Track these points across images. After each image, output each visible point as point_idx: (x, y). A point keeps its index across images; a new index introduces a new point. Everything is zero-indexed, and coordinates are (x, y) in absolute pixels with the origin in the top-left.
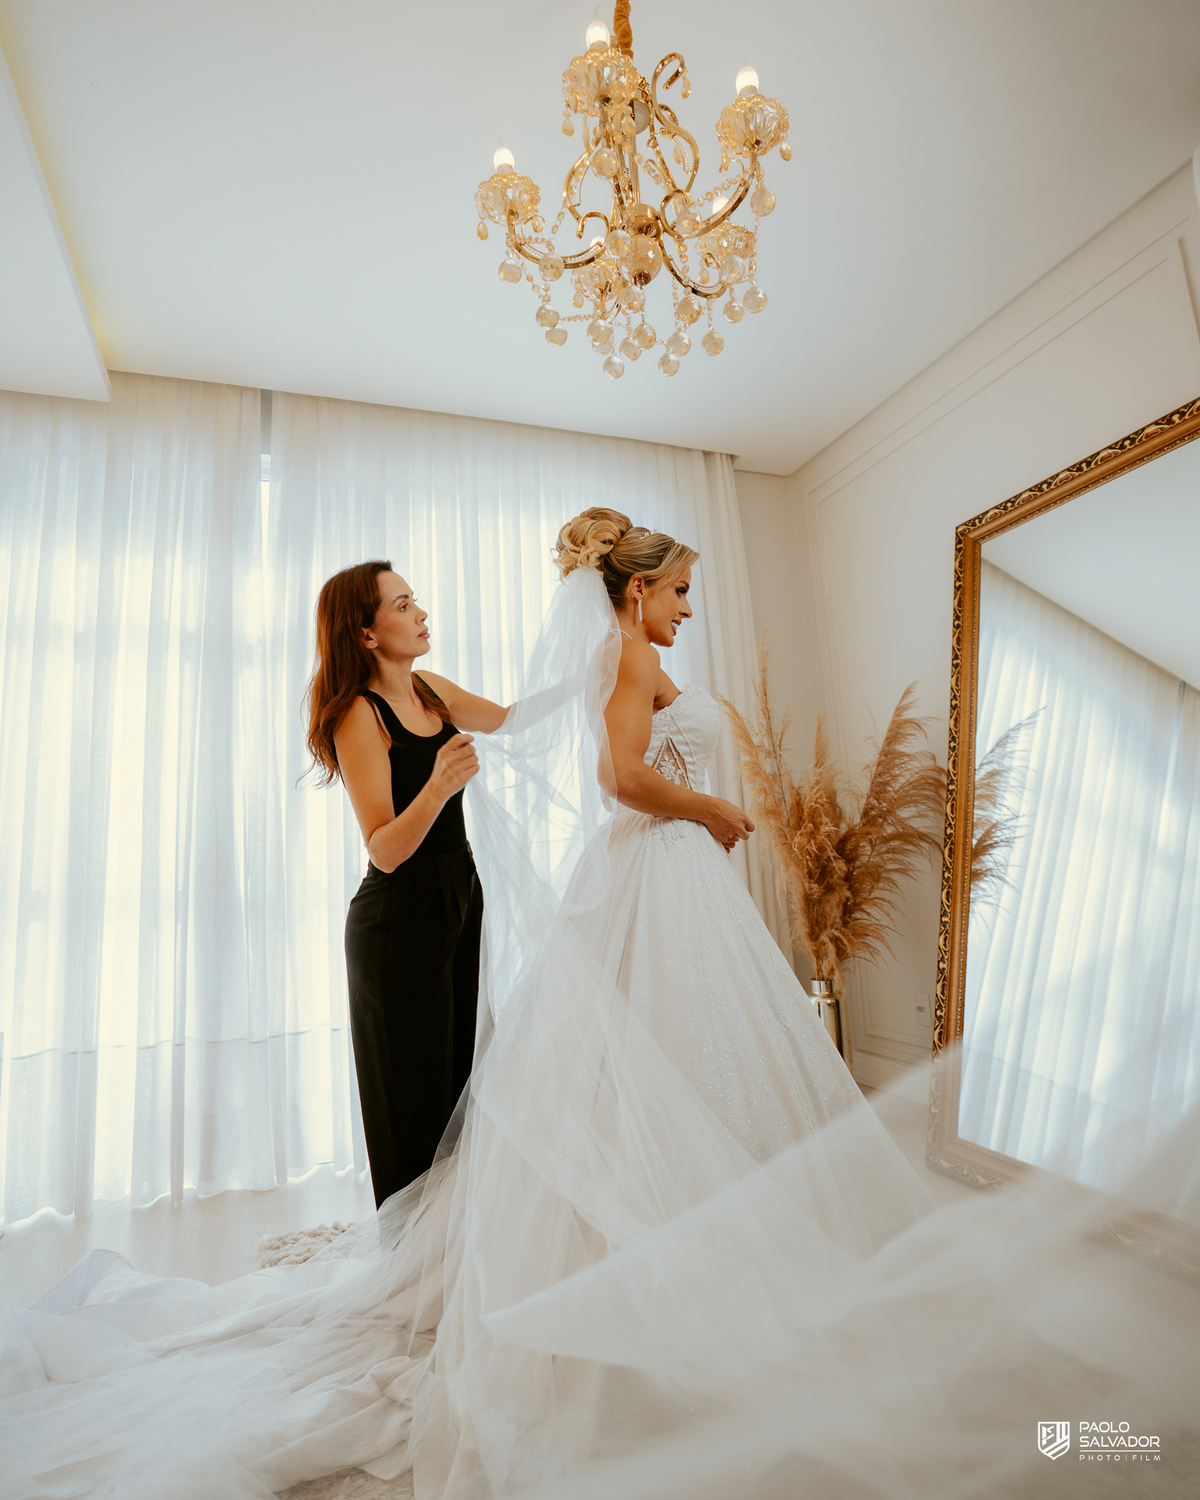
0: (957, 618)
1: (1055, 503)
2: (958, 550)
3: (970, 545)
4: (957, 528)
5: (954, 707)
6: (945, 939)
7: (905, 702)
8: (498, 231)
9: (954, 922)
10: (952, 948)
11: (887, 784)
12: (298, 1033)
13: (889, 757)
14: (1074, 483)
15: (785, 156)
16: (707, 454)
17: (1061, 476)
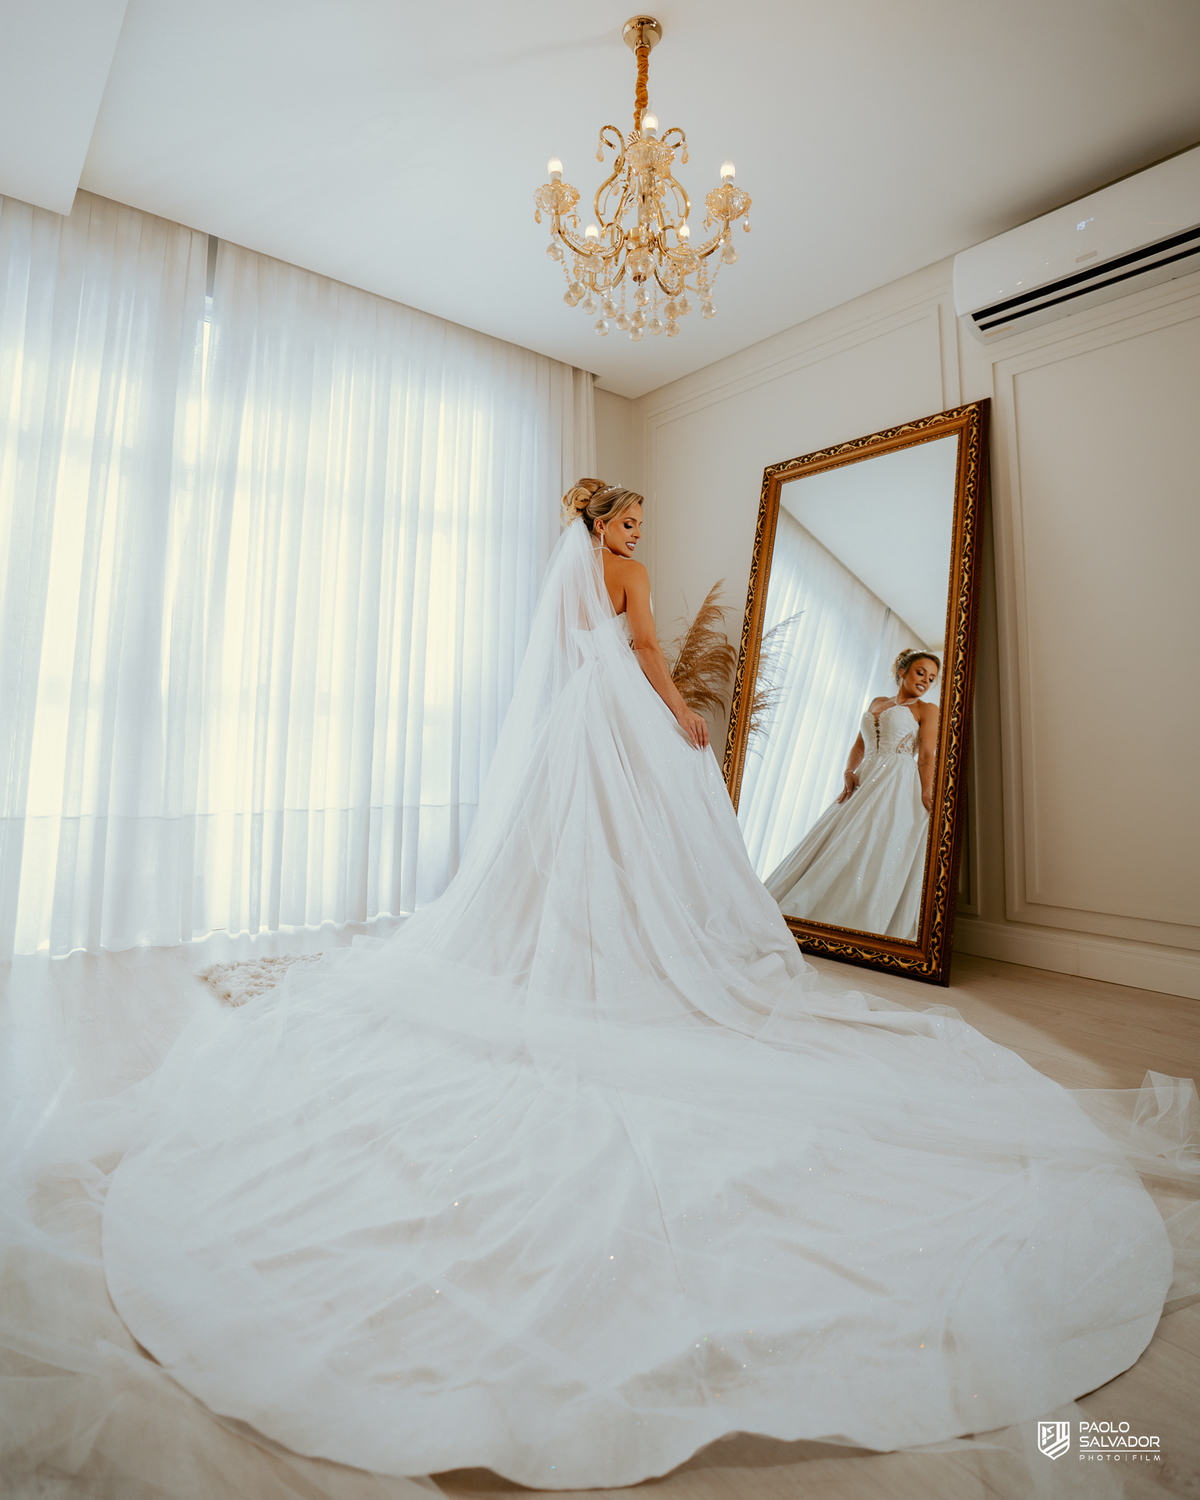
0: (759, 536)
1: (838, 465)
2: (765, 486)
3: (774, 484)
4: (766, 469)
5: (749, 601)
6: (728, 766)
7: (714, 593)
8: (547, 219)
9: (736, 754)
10: (733, 772)
11: (693, 652)
12: (207, 815)
13: (697, 634)
14: (852, 454)
15: (746, 229)
16: (576, 370)
17: (844, 447)
